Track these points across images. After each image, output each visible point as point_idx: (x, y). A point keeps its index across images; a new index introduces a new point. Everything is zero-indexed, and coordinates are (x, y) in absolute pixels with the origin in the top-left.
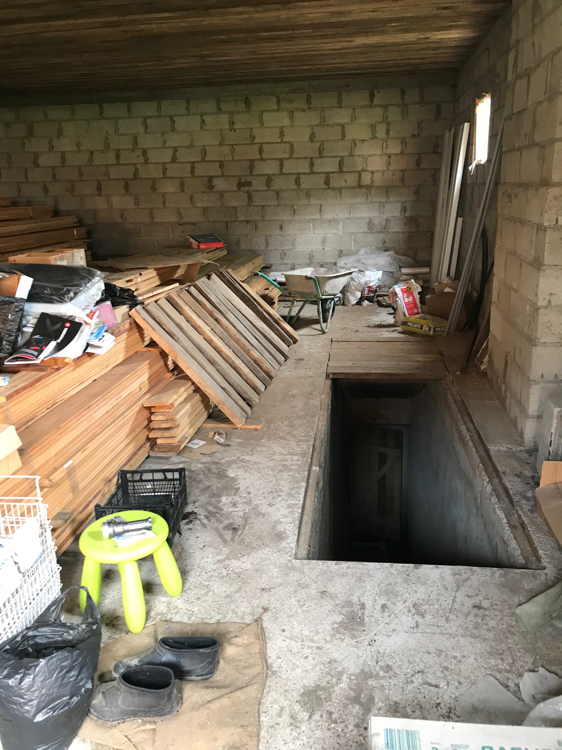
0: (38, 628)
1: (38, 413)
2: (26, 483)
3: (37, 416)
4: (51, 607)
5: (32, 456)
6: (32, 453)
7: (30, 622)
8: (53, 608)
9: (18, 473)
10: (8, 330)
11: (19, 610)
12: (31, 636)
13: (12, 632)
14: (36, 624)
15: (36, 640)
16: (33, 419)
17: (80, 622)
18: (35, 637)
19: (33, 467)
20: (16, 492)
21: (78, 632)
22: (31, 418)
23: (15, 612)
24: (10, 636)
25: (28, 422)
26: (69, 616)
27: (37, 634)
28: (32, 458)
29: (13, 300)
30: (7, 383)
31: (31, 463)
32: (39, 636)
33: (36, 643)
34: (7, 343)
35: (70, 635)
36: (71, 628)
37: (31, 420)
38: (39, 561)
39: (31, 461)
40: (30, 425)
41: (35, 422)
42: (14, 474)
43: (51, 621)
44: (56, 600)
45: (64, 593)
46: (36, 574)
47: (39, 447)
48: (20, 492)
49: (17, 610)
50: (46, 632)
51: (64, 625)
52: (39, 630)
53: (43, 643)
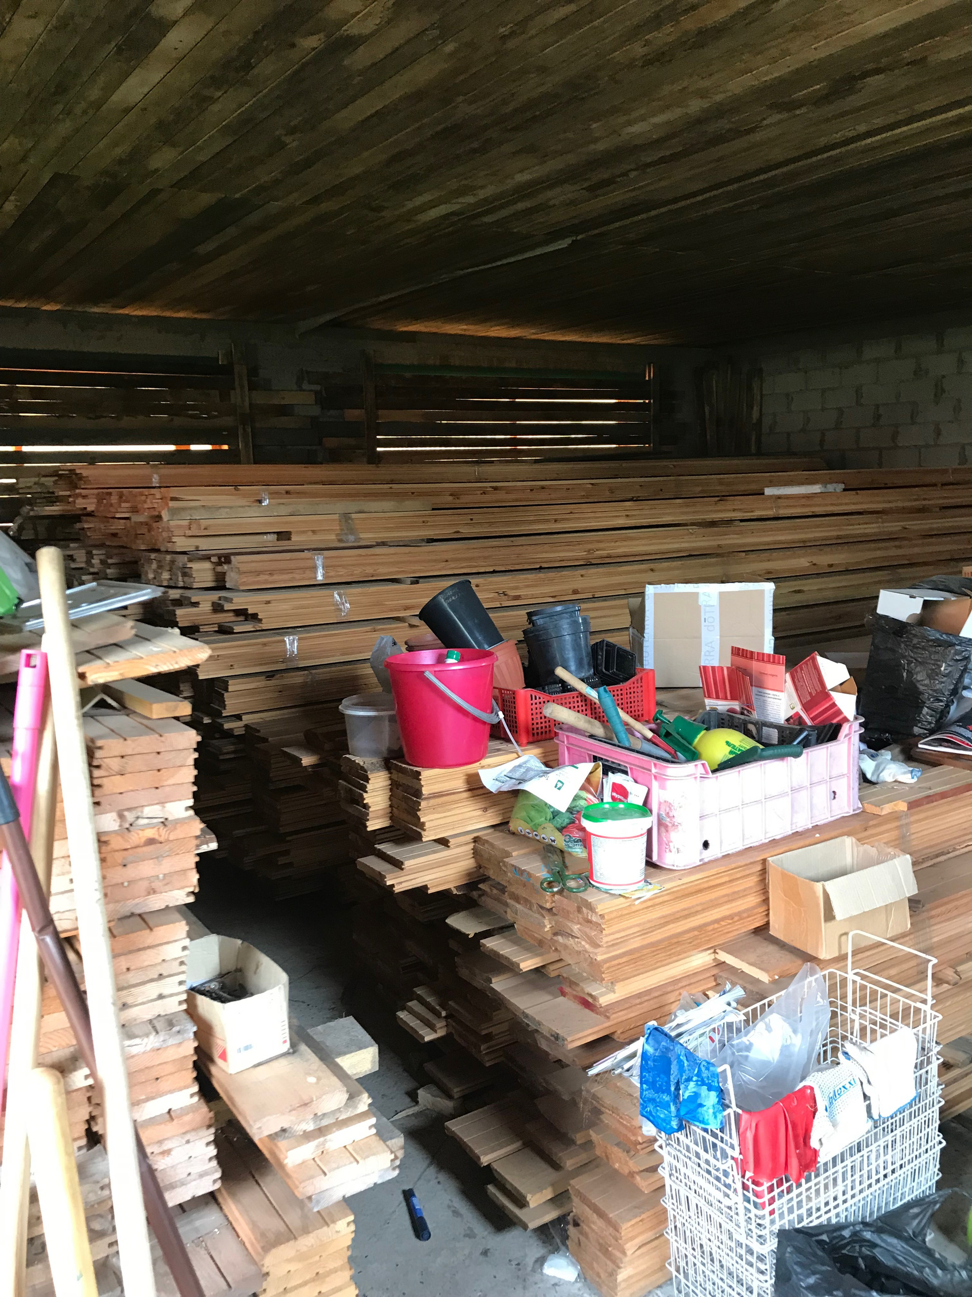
0: (882, 1233)
1: (959, 844)
2: (913, 963)
3: (955, 850)
4: (912, 1208)
5: (932, 917)
6: (933, 913)
7: (871, 1214)
8: (915, 1210)
9: (902, 940)
10: (935, 691)
11: (857, 1183)
12: (869, 1241)
13: (837, 1215)
14: (880, 1224)
15: (874, 1251)
16: (949, 853)
17: (958, 1263)
18: (874, 1245)
19: (931, 938)
20: (893, 972)
21: (952, 1279)
22: (945, 851)
23: (849, 1182)
24: (834, 1221)
25: (937, 856)
26: (942, 1239)
27: (878, 1241)
28: (933, 921)
29: (954, 641)
30: (915, 780)
31: (928, 930)
32: (881, 1247)
33: (874, 1258)
34: (930, 711)
35: (936, 1276)
36: (941, 1264)
37: (943, 854)
38: (907, 1112)
39: (930, 926)
40: (940, 862)
41: (949, 859)
42: (892, 940)
43: (907, 1232)
44: (922, 1199)
45: (941, 1193)
46: (898, 1132)
47: (949, 906)
48: (898, 974)
49: (853, 1181)
50: (895, 1247)
51: (929, 1253)
52: (885, 1237)
53: (887, 1266)
